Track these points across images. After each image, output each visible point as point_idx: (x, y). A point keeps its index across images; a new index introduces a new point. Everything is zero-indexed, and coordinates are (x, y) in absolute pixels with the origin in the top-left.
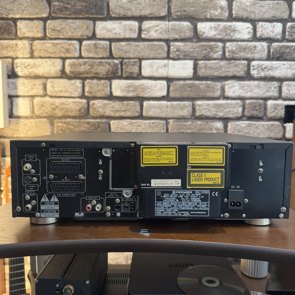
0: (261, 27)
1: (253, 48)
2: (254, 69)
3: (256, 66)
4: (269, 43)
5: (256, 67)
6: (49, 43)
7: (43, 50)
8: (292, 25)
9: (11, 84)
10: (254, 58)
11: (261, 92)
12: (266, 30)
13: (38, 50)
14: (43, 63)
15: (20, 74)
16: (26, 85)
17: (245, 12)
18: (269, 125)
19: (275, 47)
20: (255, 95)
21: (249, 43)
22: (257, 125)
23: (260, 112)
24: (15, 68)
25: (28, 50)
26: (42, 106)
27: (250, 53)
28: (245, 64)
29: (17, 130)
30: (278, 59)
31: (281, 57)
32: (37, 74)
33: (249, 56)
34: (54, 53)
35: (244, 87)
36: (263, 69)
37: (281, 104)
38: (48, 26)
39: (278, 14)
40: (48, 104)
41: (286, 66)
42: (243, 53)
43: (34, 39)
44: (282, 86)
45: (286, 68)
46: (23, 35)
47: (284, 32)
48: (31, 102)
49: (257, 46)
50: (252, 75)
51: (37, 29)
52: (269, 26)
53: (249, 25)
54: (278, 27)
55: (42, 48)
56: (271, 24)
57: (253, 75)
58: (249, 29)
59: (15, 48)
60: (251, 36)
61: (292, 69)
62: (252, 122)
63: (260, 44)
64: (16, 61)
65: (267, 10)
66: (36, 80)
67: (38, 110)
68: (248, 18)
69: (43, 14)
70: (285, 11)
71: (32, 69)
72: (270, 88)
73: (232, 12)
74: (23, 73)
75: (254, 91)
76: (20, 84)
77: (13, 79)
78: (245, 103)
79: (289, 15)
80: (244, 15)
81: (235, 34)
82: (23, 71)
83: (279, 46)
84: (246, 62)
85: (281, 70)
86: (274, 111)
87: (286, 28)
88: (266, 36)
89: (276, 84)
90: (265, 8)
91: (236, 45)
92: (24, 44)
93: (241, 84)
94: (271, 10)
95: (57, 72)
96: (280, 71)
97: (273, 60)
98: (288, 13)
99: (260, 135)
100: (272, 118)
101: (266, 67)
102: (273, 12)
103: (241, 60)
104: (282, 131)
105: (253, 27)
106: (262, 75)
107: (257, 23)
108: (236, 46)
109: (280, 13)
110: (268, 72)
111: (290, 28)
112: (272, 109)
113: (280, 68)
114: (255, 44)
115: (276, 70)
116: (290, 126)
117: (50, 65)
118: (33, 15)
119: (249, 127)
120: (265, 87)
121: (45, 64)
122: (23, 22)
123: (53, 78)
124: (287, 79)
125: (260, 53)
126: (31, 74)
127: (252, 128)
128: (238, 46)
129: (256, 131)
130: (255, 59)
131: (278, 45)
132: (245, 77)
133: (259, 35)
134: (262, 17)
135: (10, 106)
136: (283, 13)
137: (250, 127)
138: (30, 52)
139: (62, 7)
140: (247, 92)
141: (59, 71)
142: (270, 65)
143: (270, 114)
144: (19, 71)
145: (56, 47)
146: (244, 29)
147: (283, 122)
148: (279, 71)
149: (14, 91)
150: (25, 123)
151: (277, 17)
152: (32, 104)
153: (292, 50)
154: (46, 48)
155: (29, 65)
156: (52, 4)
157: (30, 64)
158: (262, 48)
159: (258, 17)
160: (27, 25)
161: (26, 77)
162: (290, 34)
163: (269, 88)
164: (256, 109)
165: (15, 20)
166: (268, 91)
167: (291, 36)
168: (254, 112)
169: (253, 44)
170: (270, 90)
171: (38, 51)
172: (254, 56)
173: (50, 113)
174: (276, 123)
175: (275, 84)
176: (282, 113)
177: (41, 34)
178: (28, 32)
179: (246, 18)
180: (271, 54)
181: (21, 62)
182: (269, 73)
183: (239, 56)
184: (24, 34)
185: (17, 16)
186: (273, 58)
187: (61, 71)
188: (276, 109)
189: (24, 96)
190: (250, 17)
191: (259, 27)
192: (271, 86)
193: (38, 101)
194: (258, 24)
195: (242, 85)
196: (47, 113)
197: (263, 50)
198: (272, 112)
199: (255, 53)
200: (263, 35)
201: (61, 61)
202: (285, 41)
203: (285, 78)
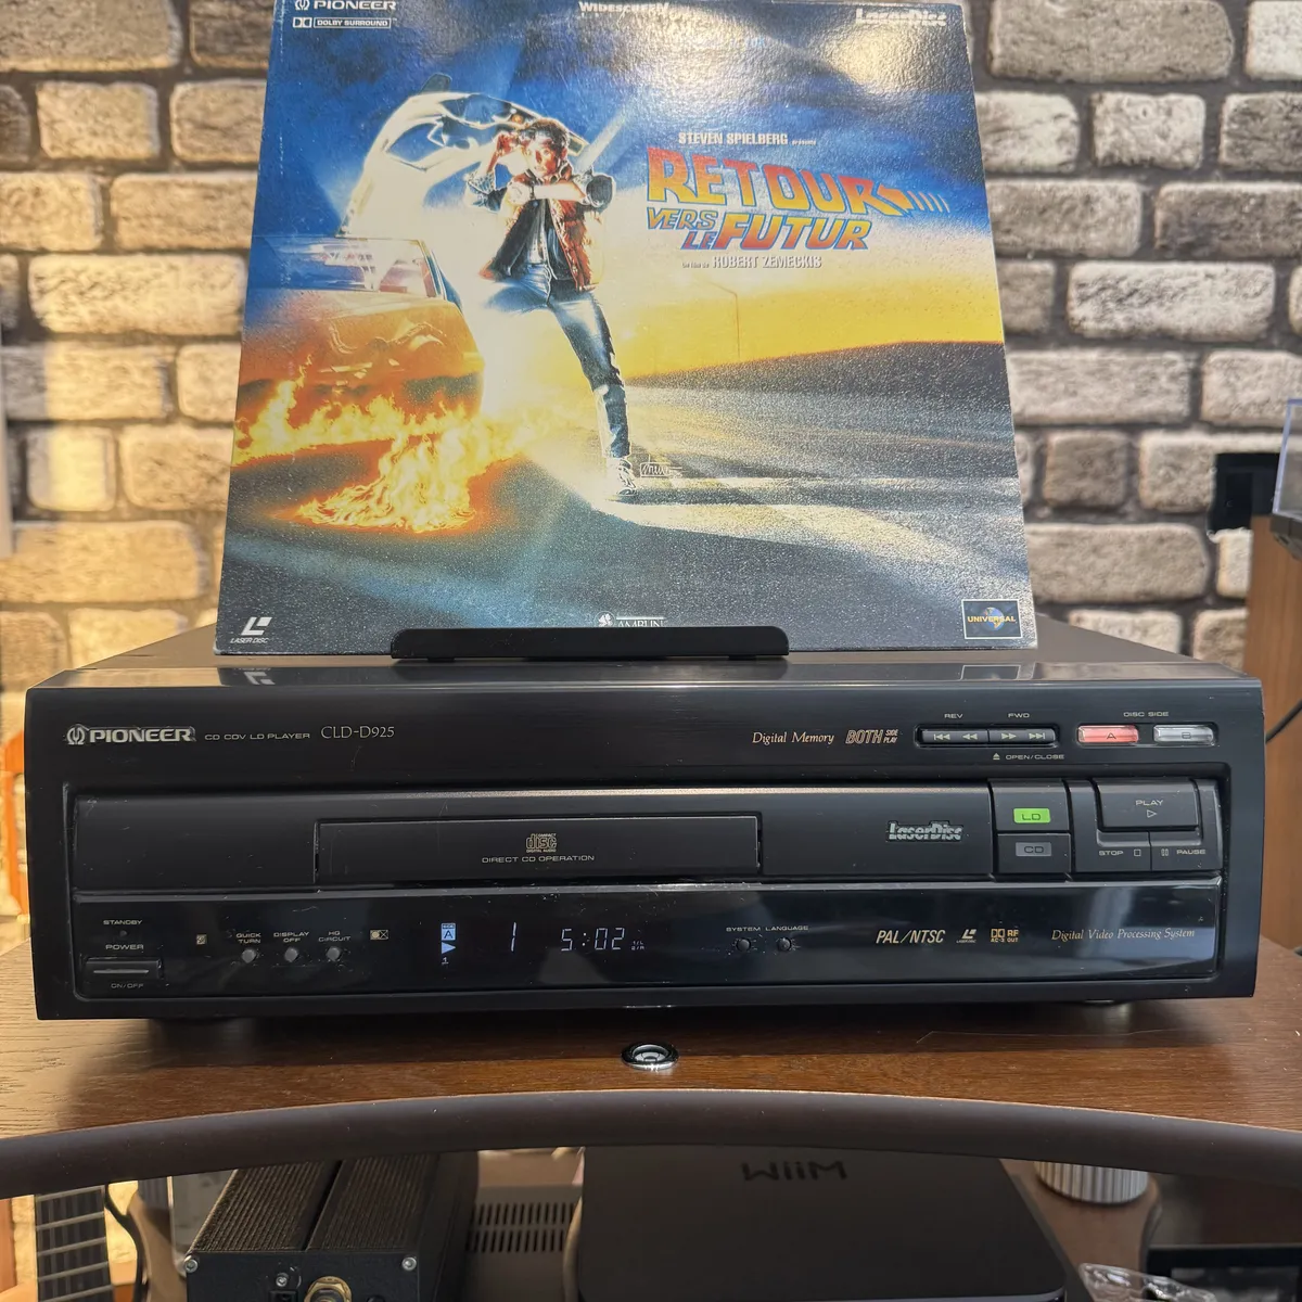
0: (1112, 115)
1: (1080, 208)
2: (1083, 299)
3: (1094, 283)
4: (1146, 183)
5: (1092, 290)
6: (182, 186)
7: (159, 216)
8: (1245, 106)
9: (16, 369)
10: (1082, 249)
11: (1116, 398)
12: (1134, 128)
13: (138, 217)
14: (157, 276)
15: (55, 322)
16: (85, 374)
17: (1046, 48)
18: (1148, 537)
19: (1172, 199)
20: (1087, 412)
21: (1061, 183)
22: (1096, 541)
23: (1111, 482)
24: (34, 296)
25: (90, 217)
26: (160, 463)
27: (1066, 227)
28: (1045, 274)
29: (51, 571)
30: (1187, 253)
31: (1202, 245)
32: (131, 325)
33: (1062, 240)
34: (209, 228)
35: (1039, 374)
36: (1121, 296)
37: (1201, 448)
38: (179, 108)
39: (1186, 59)
40: (186, 455)
41: (1221, 286)
42: (1039, 229)
43: (116, 167)
44: (1205, 368)
45: (1220, 294)
46: (66, 149)
47: (1212, 134)
48: (111, 447)
49: (1098, 199)
50: (1076, 323)
51: (130, 121)
52: (1150, 111)
53: (1061, 104)
54: (1185, 115)
55: (152, 209)
56: (1157, 102)
57: (1078, 325)
58: (1065, 124)
59: (33, 206)
60: (1069, 153)
61: (1246, 296)
62: (1077, 528)
63: (1108, 188)
64: (38, 266)
65: (1138, 38)
66: (128, 351)
67: (140, 484)
68: (1058, 73)
69: (156, 55)
70: (1217, 43)
71: (109, 304)
72: (1154, 377)
73: (991, 47)
74: (68, 319)
75: (1084, 391)
76: (60, 368)
77: (25, 345)
78: (1044, 446)
79: (1235, 59)
80: (1041, 61)
81: (1002, 143)
82: (72, 309)
83: (1193, 198)
84: (1048, 267)
85: (1200, 301)
86: (1168, 479)
87: (1222, 120)
88: (1134, 152)
89: (1177, 361)
90: (1133, 29)
91: (1007, 191)
92: (73, 191)
93: (1028, 362)
94: (1156, 40)
95: (220, 317)
96: (1196, 306)
97: (1167, 256)
98: (1228, 50)
99: (1109, 581)
100: (1161, 508)
101: (1136, 291)
102: (1164, 50)
103: (1029, 256)
104: (1202, 565)
105: (1080, 115)
106: (1116, 325)
107: (1095, 96)
108: (1008, 196)
109: (1196, 51)
110: (1145, 311)
111: (1237, 119)
112: (1162, 472)
113: (1195, 294)
114: (1090, 187)
115: (1177, 299)
116: (1237, 540)
117: (191, 285)
118: (110, 58)
119: (1061, 549)
120: (1131, 377)
121: (168, 278)
122: (66, 88)
123: (204, 339)
124: (1224, 339)
125: (1111, 228)
126: (107, 323)
127: (1072, 554)
128: (1014, 196)
129: (1092, 566)
130: (1090, 255)
131: (1185, 192)
132: (1045, 331)
133: (1107, 148)
134: (1120, 70)
135: (15, 468)
136: (1208, 51)
137: (1068, 550)
138: (101, 223)
139: (238, 22)
140: (1055, 400)
141: (232, 308)
142: (1152, 280)
143: (1152, 490)
144: (51, 310)
145: (217, 203)
146: (1039, 122)
147: (1206, 527)
148: (1191, 307)
149: (34, 398)
150: (85, 539)
151: (1181, 68)
152: (111, 456)
153: (1248, 215)
154: (172, 205)
155: (94, 286)
156: (194, 8)
157: (102, 279)
158: (1118, 206)
159: (1100, 69)
160: (81, 106)
161: (84, 337)
162: (1237, 146)
163: (1148, 378)
164: (1091, 470)
165: (28, 84)
166: (1144, 393)
167: (1244, 154)
168: (1082, 484)
169: (1080, 186)
170: (1154, 387)
171: (134, 223)
172: (1082, 240)
173: (192, 497)
174: (1179, 529)
175: (1173, 363)
176: (1202, 486)
177: (148, 144)
178: (88, 138)
179: (1050, 76)
180: (1158, 232)
181: (62, 271)
182: (1150, 315)
183: (1019, 241)
184: (70, 143)
185: (37, 65)
186: (1165, 248)
187: (239, 311)
188: (1177, 468)
189: (78, 423)
190: (1065, 69)
191: (1107, 112)
192: (1158, 370)
193: (141, 444)
194: (1101, 100)
195: (1033, 367)
196: (182, 495)
197: (1123, 215)
198: (1159, 481)
199: (1087, 228)
200: (1124, 149)
201: (238, 266)
202: (1217, 173)
203: (1217, 334)
